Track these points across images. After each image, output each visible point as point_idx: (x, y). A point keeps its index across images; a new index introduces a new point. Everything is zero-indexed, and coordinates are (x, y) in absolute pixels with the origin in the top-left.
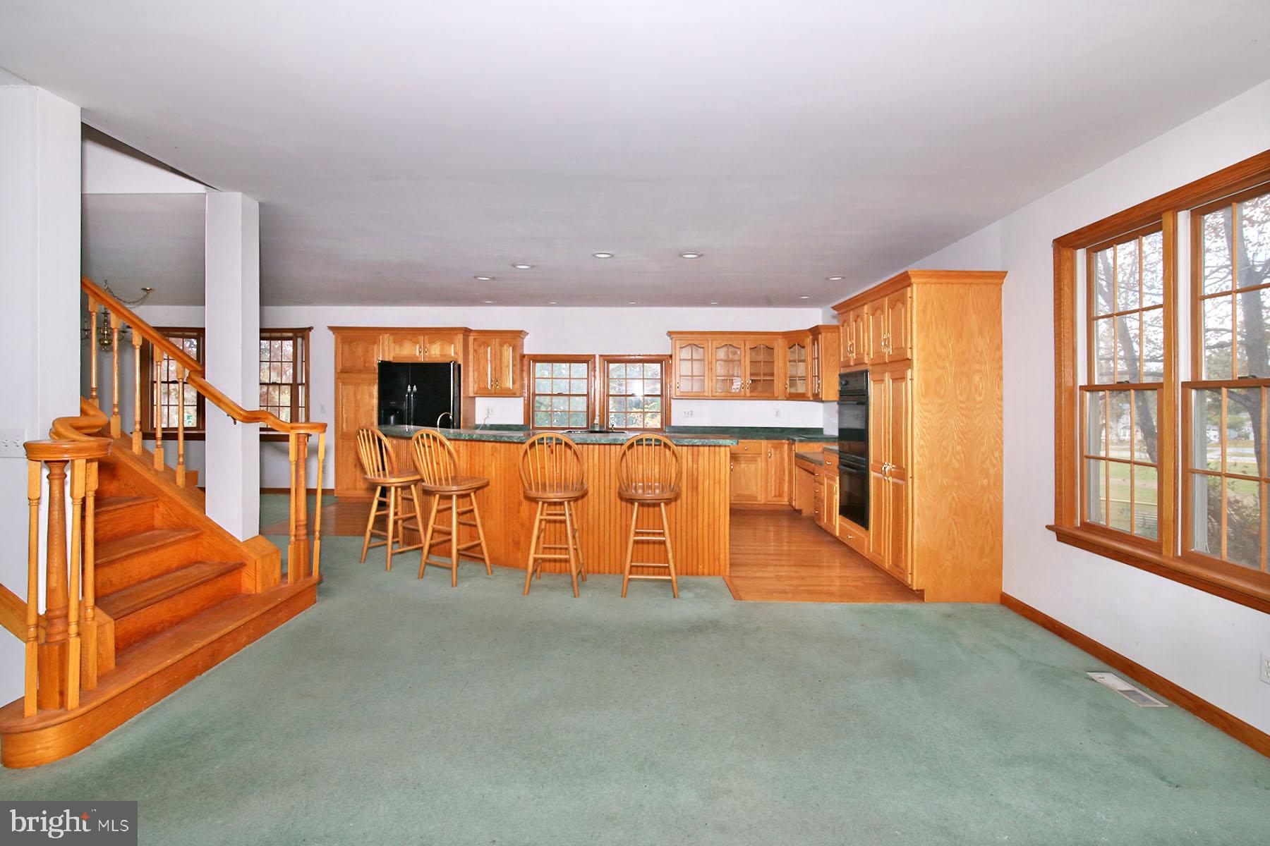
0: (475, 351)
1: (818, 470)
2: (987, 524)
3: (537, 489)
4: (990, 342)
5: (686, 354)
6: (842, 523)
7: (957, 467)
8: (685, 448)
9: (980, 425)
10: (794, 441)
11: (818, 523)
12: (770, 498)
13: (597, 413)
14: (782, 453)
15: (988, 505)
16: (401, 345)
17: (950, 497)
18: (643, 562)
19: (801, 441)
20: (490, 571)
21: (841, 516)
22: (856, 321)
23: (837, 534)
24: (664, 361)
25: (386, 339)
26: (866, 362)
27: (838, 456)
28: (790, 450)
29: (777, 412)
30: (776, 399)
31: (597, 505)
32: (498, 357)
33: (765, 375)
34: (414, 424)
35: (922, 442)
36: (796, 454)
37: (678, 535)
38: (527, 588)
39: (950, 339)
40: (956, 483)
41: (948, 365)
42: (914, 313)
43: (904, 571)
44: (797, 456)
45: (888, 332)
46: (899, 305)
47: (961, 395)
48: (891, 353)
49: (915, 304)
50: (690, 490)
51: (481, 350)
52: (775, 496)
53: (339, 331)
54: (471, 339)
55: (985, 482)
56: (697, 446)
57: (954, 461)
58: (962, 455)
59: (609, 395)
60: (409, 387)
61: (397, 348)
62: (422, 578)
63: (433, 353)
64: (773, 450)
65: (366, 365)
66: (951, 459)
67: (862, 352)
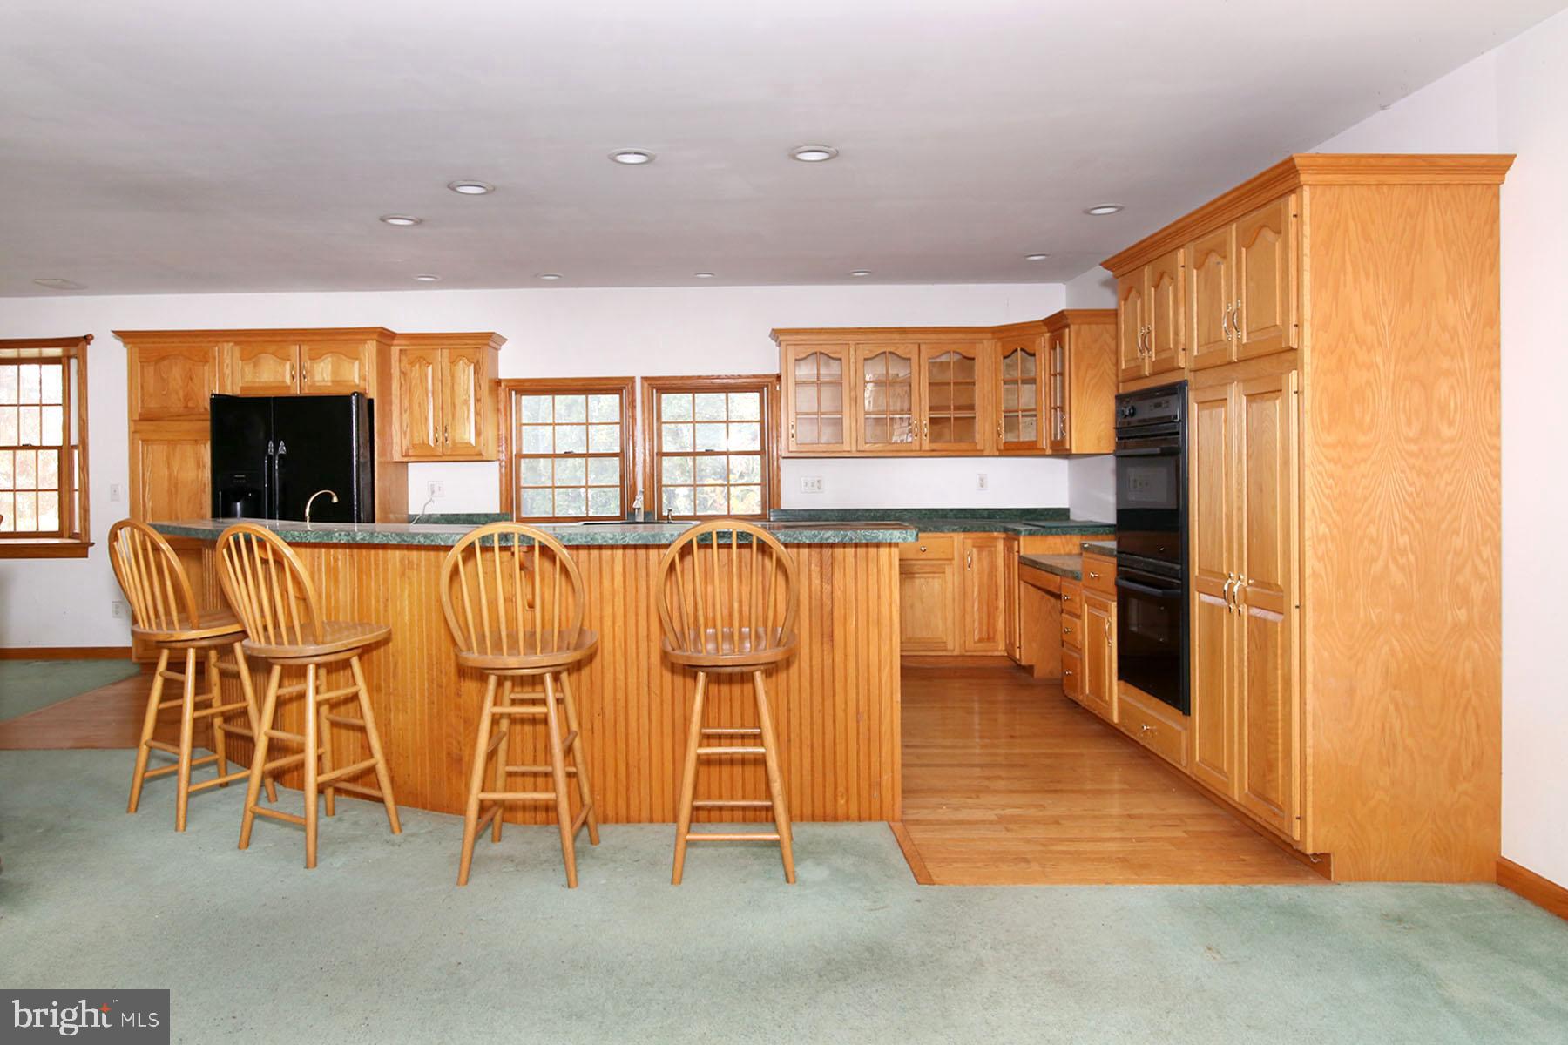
0: (403, 373)
1: (1068, 587)
2: (1466, 708)
3: (483, 651)
4: (1473, 307)
5: (806, 371)
6: (1123, 697)
7: (1399, 583)
8: (805, 552)
9: (1451, 489)
10: (1017, 533)
11: (1072, 696)
12: (970, 645)
13: (640, 488)
14: (992, 554)
15: (1469, 666)
16: (256, 365)
17: (1386, 649)
18: (720, 797)
19: (1031, 533)
20: (395, 825)
21: (1122, 682)
22: (1156, 287)
23: (1116, 719)
24: (766, 387)
25: (228, 353)
26: (1182, 365)
27: (1114, 560)
28: (1009, 549)
29: (982, 480)
30: (978, 453)
31: (621, 676)
32: (448, 384)
33: (957, 408)
34: (282, 518)
35: (1323, 529)
36: (1020, 557)
37: (793, 736)
38: (465, 864)
39: (1385, 303)
40: (1398, 617)
41: (1379, 360)
42: (1307, 250)
43: (1281, 809)
44: (1024, 562)
45: (1239, 297)
46: (1268, 235)
47: (1409, 423)
48: (1245, 341)
49: (1307, 230)
50: (817, 640)
51: (415, 372)
52: (981, 640)
53: (138, 340)
54: (395, 350)
55: (1462, 614)
56: (832, 546)
57: (1393, 567)
58: (1412, 557)
59: (662, 454)
60: (271, 444)
61: (248, 370)
62: (248, 845)
63: (318, 378)
64: (974, 550)
65: (190, 405)
66: (1386, 566)
67: (1171, 346)
